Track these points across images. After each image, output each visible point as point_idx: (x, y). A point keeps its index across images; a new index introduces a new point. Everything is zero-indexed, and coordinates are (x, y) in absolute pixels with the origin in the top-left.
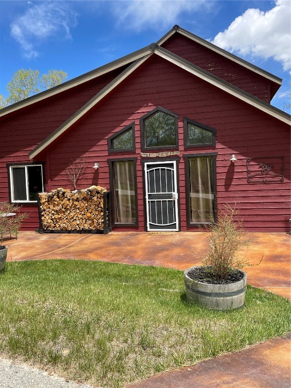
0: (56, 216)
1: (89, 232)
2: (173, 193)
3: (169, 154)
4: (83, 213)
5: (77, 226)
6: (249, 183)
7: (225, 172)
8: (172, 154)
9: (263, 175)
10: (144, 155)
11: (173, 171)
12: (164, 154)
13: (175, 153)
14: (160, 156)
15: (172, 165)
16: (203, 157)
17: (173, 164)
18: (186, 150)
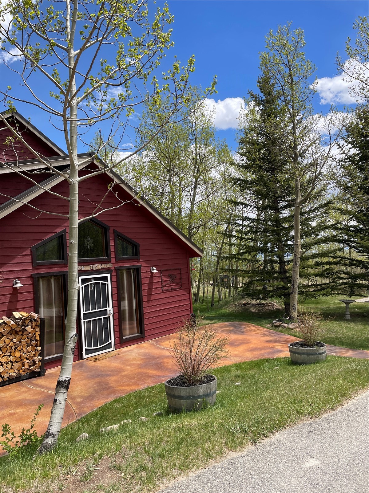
1: (18, 379)
2: (107, 308)
3: (103, 266)
6: (163, 292)
7: (147, 283)
8: (105, 267)
9: (170, 284)
11: (107, 284)
12: (99, 267)
13: (109, 265)
14: (94, 269)
15: (105, 279)
16: (128, 270)
17: (107, 277)
18: (117, 262)
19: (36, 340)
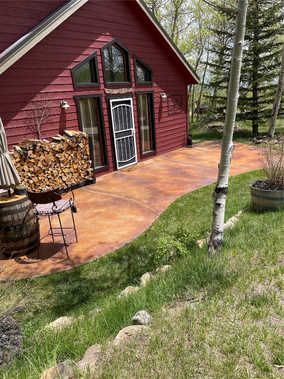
0: (35, 179)
1: (77, 186)
2: (132, 129)
4: (68, 166)
5: (64, 184)
6: (169, 115)
7: (158, 108)
8: (128, 91)
9: (174, 108)
10: (108, 91)
11: (131, 108)
12: (123, 91)
13: (131, 90)
14: (120, 93)
16: (144, 95)
17: (130, 101)
18: (136, 87)
19: (87, 155)
